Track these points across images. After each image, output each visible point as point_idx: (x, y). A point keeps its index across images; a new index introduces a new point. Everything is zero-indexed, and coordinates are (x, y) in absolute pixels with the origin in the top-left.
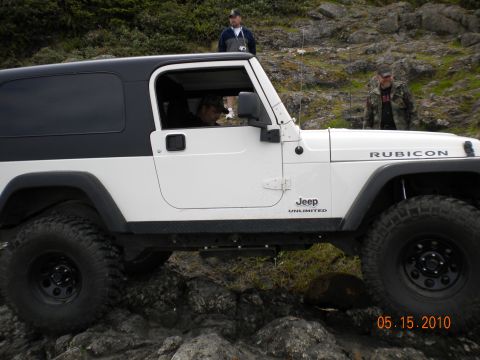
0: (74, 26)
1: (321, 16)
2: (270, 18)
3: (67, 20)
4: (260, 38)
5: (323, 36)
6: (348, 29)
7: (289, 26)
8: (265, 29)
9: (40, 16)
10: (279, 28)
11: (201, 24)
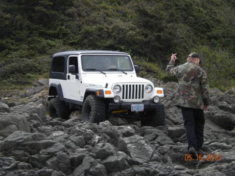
1: (38, 84)
2: (14, 86)
7: (22, 89)
8: (12, 90)
10: (17, 90)
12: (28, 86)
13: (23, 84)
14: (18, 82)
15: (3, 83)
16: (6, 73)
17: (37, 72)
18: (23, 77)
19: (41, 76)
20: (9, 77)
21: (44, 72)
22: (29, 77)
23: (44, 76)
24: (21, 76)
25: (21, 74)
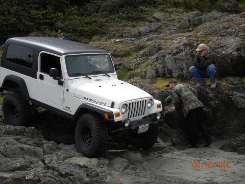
0: (25, 30)
1: (153, 20)
2: (124, 23)
3: (21, 27)
4: (117, 33)
5: (151, 31)
6: (163, 27)
7: (135, 26)
8: (122, 28)
9: (7, 26)
10: (128, 28)
11: (87, 27)
12: (141, 23)
13: (135, 19)
14: (129, 17)
15: (112, 19)
16: (114, 6)
17: (151, 4)
18: (135, 11)
19: (156, 10)
20: (118, 12)
21: (160, 4)
22: (142, 11)
23: (160, 9)
24: (132, 10)
25: (132, 8)
